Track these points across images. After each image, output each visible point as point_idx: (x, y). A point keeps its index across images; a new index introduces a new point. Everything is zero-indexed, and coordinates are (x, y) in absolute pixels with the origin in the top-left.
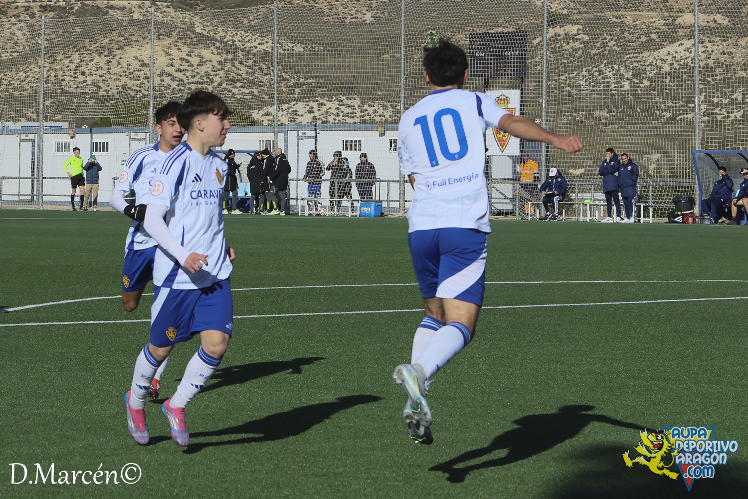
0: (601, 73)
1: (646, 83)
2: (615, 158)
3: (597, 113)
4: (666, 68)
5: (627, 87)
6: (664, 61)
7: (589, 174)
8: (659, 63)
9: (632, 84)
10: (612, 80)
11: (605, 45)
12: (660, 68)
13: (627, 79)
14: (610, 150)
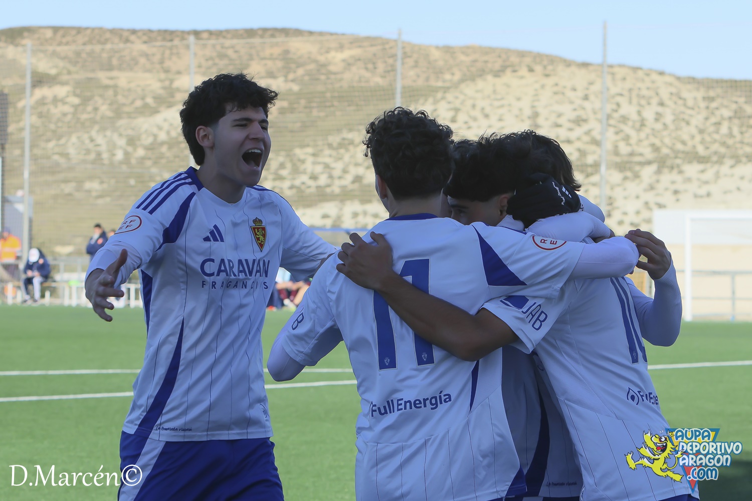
0: (92, 140)
1: (141, 152)
2: (103, 235)
3: (88, 185)
4: (162, 136)
5: (120, 155)
6: (160, 128)
7: (77, 253)
8: (155, 130)
9: (127, 154)
10: (103, 148)
11: (96, 109)
12: (155, 136)
13: (121, 148)
14: (98, 226)
